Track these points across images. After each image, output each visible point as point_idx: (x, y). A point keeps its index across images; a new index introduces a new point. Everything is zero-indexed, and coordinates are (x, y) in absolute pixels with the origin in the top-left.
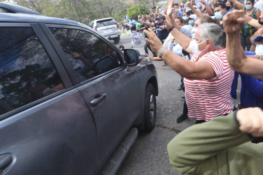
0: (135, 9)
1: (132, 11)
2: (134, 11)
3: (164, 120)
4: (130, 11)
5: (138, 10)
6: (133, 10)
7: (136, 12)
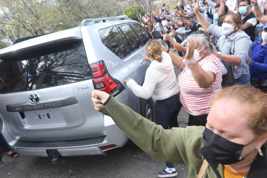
0: (130, 10)
1: (128, 13)
2: (130, 12)
3: (184, 116)
4: (126, 13)
5: (133, 11)
6: (128, 11)
7: (132, 13)
